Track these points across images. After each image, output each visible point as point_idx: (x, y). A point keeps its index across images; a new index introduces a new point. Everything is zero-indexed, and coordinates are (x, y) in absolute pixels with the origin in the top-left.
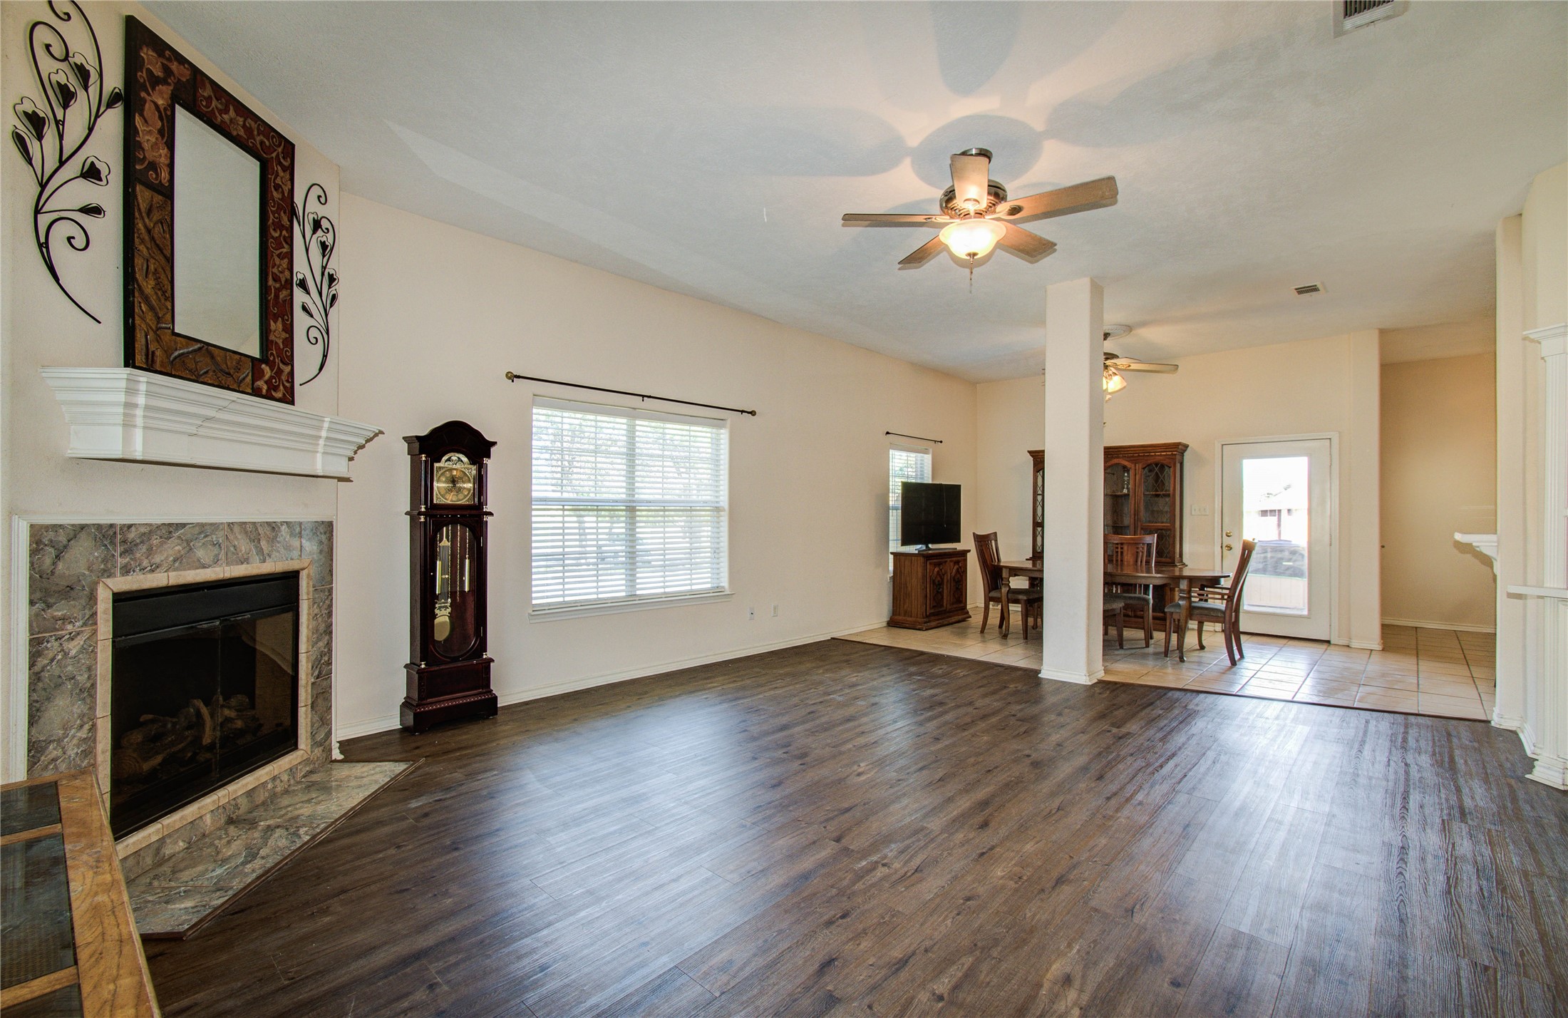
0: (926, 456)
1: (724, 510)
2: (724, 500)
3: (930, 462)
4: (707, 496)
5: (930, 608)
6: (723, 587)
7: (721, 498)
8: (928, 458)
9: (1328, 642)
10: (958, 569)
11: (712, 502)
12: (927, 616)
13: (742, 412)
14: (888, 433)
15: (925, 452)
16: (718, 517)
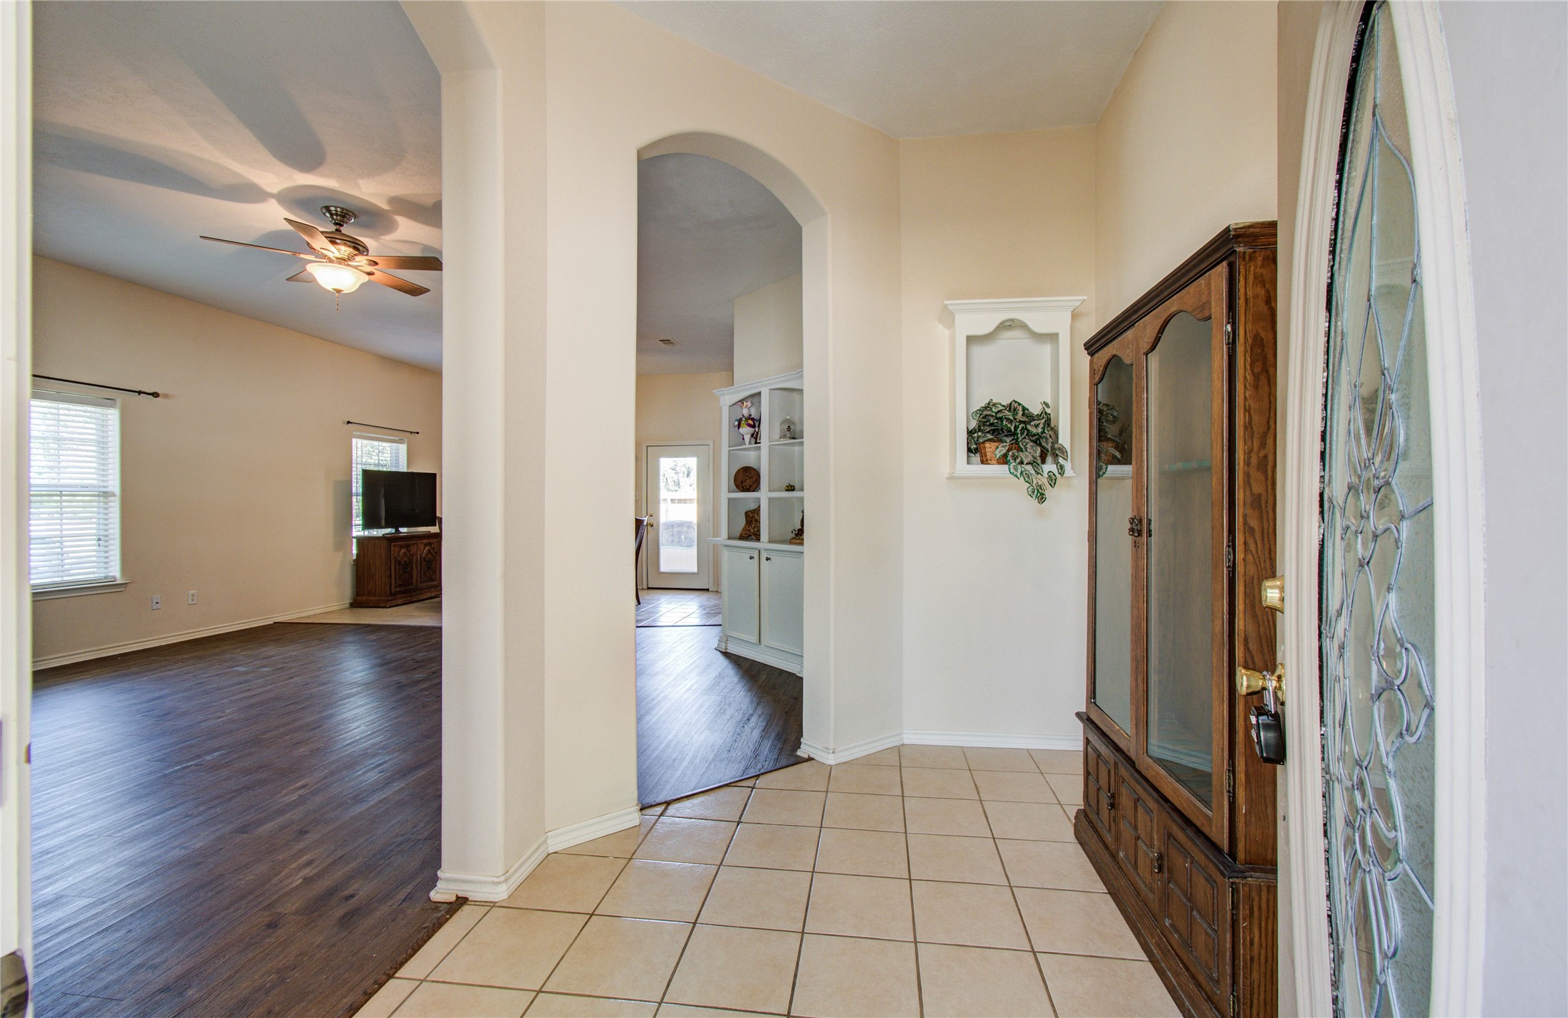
0: (401, 446)
1: (114, 495)
2: (114, 484)
3: (405, 452)
4: (91, 479)
5: (396, 587)
6: (114, 577)
7: (110, 482)
8: (403, 448)
9: (708, 590)
10: (429, 550)
11: (99, 487)
12: (391, 594)
13: (140, 393)
14: (348, 422)
15: (400, 441)
16: (106, 503)
